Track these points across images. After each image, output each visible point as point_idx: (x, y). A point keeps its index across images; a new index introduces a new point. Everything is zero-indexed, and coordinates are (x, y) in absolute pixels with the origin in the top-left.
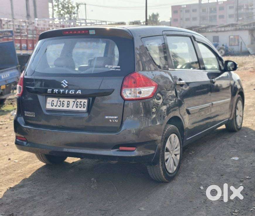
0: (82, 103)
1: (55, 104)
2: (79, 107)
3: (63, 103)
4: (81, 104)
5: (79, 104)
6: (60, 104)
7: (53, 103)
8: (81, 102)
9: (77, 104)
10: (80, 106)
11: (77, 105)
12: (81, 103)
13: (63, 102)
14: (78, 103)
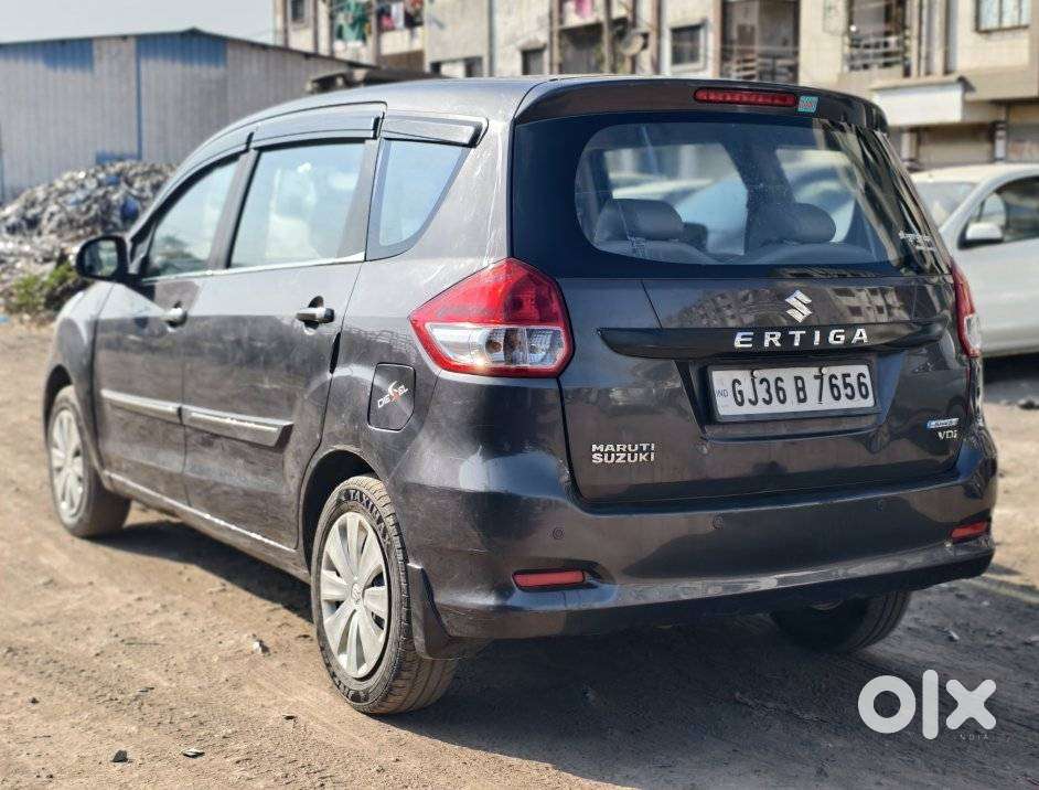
0: (853, 380)
1: (749, 394)
2: (843, 396)
3: (778, 389)
4: (850, 385)
5: (839, 382)
6: (768, 391)
7: (741, 392)
8: (845, 376)
9: (832, 386)
10: (849, 391)
11: (835, 390)
12: (848, 380)
13: (780, 384)
14: (834, 381)
